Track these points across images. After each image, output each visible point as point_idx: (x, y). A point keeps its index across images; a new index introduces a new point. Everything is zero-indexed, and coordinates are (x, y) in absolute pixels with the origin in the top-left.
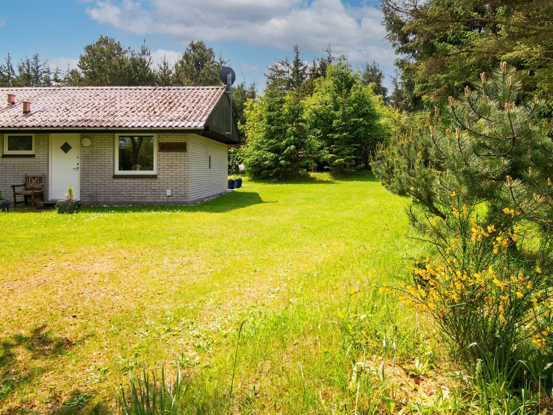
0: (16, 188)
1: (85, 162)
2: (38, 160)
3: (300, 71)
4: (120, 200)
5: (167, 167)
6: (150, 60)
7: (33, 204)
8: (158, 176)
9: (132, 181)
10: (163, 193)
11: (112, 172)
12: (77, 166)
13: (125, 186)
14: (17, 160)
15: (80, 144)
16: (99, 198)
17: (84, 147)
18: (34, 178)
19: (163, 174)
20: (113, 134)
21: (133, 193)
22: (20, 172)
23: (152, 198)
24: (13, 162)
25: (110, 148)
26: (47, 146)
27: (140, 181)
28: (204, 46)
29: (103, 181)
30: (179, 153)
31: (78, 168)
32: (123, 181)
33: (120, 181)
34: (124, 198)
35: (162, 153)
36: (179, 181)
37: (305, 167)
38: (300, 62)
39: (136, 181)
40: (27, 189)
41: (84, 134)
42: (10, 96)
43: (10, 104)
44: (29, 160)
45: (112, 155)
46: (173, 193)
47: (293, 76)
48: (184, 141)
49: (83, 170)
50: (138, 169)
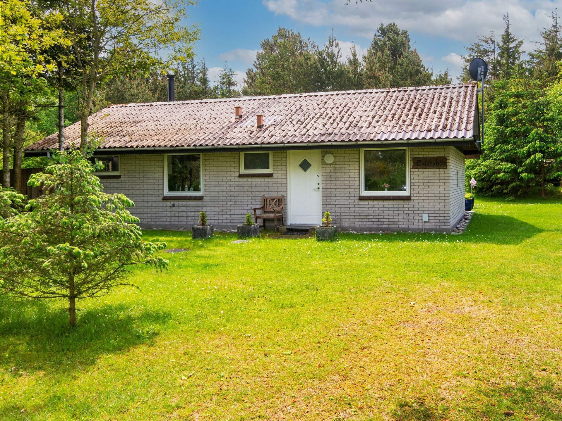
0: (257, 211)
1: (327, 182)
2: (276, 180)
3: (511, 48)
4: (368, 226)
5: (423, 187)
6: (339, 52)
7: (276, 229)
8: (412, 198)
9: (381, 203)
10: (418, 218)
11: (358, 193)
12: (318, 186)
13: (374, 209)
14: (255, 180)
15: (321, 161)
16: (344, 223)
17: (326, 164)
18: (273, 200)
19: (418, 195)
20: (358, 149)
21: (382, 217)
22: (257, 193)
23: (405, 223)
24: (250, 183)
25: (354, 166)
26: (285, 164)
27: (390, 203)
28: (397, 29)
29: (348, 203)
30: (438, 170)
31: (319, 188)
32: (370, 203)
33: (367, 203)
34: (372, 223)
35: (417, 170)
36: (438, 204)
37: (551, 181)
38: (512, 36)
39: (386, 203)
40: (265, 212)
41: (325, 150)
42: (238, 108)
43: (238, 117)
44: (267, 179)
45: (358, 174)
46: (430, 218)
47: (502, 57)
48: (443, 155)
49: (324, 190)
50: (386, 189)
